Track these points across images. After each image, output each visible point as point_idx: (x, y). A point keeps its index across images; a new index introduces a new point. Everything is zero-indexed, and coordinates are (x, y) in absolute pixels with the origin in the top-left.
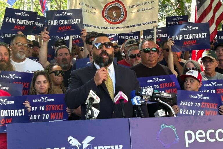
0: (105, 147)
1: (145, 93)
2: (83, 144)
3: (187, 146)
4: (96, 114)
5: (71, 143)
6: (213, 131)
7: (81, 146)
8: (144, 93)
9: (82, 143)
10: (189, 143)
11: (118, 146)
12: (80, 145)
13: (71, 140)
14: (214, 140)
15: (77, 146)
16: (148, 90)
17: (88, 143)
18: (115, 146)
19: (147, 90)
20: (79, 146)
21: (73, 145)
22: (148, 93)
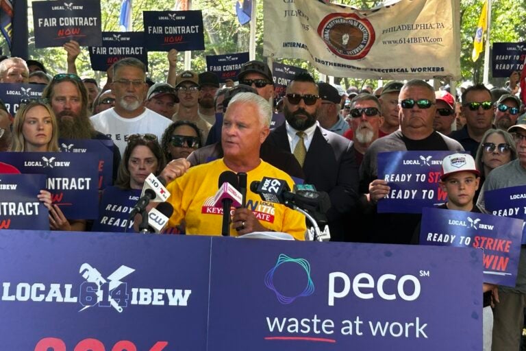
0: (155, 290)
1: (268, 188)
2: (110, 281)
3: (331, 303)
4: (160, 224)
5: (85, 276)
6: (393, 277)
7: (105, 283)
8: (266, 189)
9: (108, 278)
10: (335, 299)
11: (181, 291)
12: (104, 281)
13: (86, 270)
14: (393, 297)
15: (98, 284)
16: (274, 183)
17: (120, 280)
18: (177, 291)
19: (272, 184)
20: (101, 283)
21: (90, 280)
22: (274, 189)
